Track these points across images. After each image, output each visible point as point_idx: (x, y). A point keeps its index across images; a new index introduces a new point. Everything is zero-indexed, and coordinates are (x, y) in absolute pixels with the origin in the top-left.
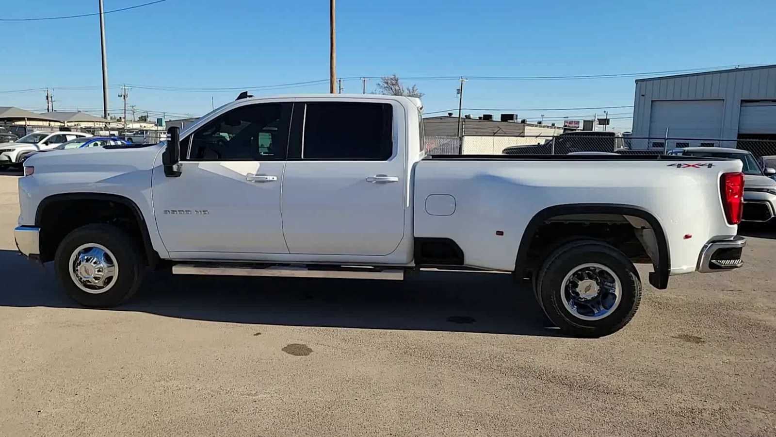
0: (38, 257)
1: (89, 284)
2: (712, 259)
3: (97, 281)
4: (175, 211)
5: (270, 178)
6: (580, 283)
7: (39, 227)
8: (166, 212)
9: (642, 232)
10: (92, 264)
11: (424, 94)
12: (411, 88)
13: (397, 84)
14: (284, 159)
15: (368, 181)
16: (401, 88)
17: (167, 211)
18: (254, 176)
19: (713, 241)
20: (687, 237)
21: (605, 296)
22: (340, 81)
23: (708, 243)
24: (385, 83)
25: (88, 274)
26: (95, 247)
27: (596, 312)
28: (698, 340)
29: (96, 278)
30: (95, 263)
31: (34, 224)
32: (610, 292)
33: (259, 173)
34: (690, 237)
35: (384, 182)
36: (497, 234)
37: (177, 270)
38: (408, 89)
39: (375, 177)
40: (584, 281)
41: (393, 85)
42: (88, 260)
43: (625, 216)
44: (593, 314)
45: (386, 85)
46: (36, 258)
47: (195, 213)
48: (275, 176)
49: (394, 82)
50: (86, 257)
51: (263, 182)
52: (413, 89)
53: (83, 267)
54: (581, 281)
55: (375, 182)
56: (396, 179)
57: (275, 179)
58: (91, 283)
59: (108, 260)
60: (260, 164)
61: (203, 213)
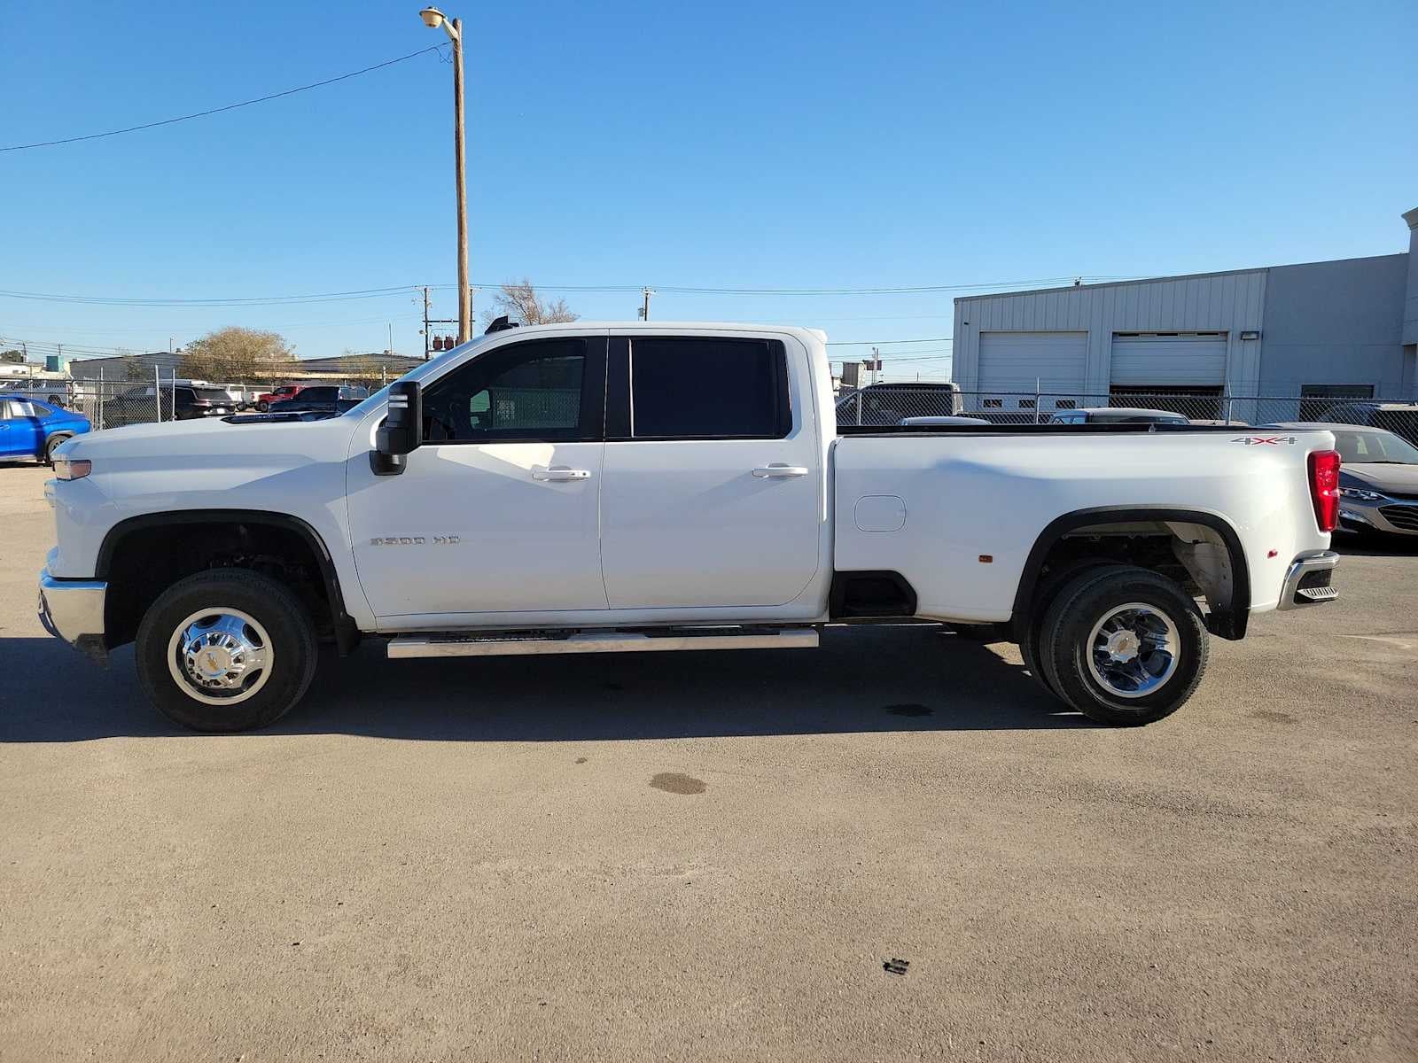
0: (101, 640)
1: (213, 686)
2: (1298, 589)
3: (231, 681)
4: (394, 539)
5: (579, 474)
6: (1110, 636)
7: (105, 581)
8: (375, 542)
9: (1193, 549)
10: (224, 648)
11: (579, 316)
12: (556, 305)
13: (530, 297)
14: (598, 438)
15: (754, 474)
16: (538, 304)
17: (376, 540)
18: (547, 470)
19: (1299, 560)
20: (1271, 554)
21: (1149, 655)
22: (425, 290)
23: (1293, 563)
24: (509, 294)
25: (216, 668)
26: (225, 615)
27: (1139, 681)
28: (1284, 718)
29: (231, 675)
30: (230, 645)
31: (93, 576)
32: (1156, 648)
33: (555, 465)
34: (1276, 554)
35: (783, 477)
36: (981, 561)
37: (396, 650)
38: (551, 307)
39: (767, 467)
40: (1117, 633)
41: (524, 298)
42: (214, 641)
43: (1167, 523)
44: (1134, 687)
45: (511, 299)
46: (95, 643)
47: (434, 541)
48: (587, 470)
49: (525, 294)
50: (208, 636)
51: (564, 480)
52: (560, 308)
53: (205, 655)
54: (1112, 633)
55: (767, 476)
56: (803, 471)
57: (588, 474)
58: (219, 684)
59: (254, 638)
60: (555, 447)
61: (449, 540)
